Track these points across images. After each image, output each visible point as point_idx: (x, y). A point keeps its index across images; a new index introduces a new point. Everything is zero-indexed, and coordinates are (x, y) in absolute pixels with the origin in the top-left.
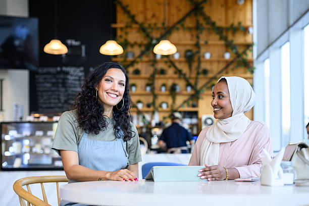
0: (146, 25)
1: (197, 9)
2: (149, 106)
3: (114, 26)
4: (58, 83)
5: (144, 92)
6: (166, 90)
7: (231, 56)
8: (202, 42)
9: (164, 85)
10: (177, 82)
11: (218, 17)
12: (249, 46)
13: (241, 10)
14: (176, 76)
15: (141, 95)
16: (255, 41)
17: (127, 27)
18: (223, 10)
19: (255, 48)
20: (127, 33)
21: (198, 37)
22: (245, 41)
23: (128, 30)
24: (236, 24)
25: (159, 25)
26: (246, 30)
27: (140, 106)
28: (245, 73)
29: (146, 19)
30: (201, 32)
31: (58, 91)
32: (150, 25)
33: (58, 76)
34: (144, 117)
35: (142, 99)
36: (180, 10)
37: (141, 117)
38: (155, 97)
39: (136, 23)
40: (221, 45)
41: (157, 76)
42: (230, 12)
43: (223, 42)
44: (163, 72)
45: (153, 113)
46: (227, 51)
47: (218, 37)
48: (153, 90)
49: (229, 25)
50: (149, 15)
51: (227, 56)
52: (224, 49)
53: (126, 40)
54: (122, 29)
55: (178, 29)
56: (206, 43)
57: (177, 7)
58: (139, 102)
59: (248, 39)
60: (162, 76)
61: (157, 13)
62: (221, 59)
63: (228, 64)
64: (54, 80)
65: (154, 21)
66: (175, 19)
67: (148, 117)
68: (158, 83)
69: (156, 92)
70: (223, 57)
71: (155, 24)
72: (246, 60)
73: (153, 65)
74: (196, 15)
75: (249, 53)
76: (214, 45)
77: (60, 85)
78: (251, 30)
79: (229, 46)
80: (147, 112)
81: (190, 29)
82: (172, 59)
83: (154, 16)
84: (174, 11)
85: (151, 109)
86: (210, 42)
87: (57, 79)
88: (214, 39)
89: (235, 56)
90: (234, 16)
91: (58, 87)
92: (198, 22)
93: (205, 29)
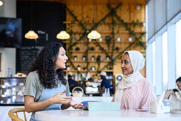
0: (83, 22)
1: (112, 13)
2: (84, 69)
3: (64, 22)
4: (32, 56)
5: (81, 61)
6: (94, 59)
7: (132, 40)
8: (115, 32)
9: (93, 57)
10: (101, 55)
11: (125, 17)
12: (143, 34)
13: (138, 13)
14: (100, 51)
15: (80, 62)
16: (147, 30)
17: (72, 23)
18: (128, 13)
19: (147, 35)
20: (72, 27)
21: (113, 29)
22: (141, 30)
23: (73, 25)
24: (135, 21)
25: (91, 22)
26: (141, 25)
27: (79, 69)
28: (141, 49)
29: (83, 18)
30: (115, 26)
31: (32, 60)
32: (85, 22)
33: (32, 52)
34: (81, 75)
35: (80, 64)
36: (103, 13)
37: (80, 75)
38: (88, 63)
39: (77, 21)
40: (127, 33)
41: (89, 51)
42: (132, 14)
43: (128, 32)
44: (92, 49)
45: (87, 73)
46: (130, 37)
47: (125, 28)
48: (87, 59)
49: (131, 22)
50: (85, 16)
51: (130, 40)
52: (128, 35)
53: (71, 31)
54: (69, 24)
55: (101, 24)
56: (118, 32)
57: (101, 11)
58: (79, 66)
59: (143, 30)
60: (92, 51)
61: (89, 15)
62: (127, 41)
63: (131, 44)
64: (30, 54)
65: (88, 19)
66: (100, 18)
67: (84, 75)
68: (90, 55)
69: (89, 60)
70: (128, 40)
71: (88, 21)
72: (141, 42)
73: (87, 45)
74: (112, 16)
75: (143, 38)
76: (123, 33)
77: (34, 57)
78: (144, 24)
79: (131, 34)
80: (83, 72)
81: (109, 24)
82: (98, 42)
83: (87, 17)
84: (99, 14)
85: (86, 70)
86: (120, 32)
87: (32, 53)
88: (123, 30)
89: (135, 39)
90: (134, 16)
91: (32, 58)
92: (113, 20)
93: (117, 24)
